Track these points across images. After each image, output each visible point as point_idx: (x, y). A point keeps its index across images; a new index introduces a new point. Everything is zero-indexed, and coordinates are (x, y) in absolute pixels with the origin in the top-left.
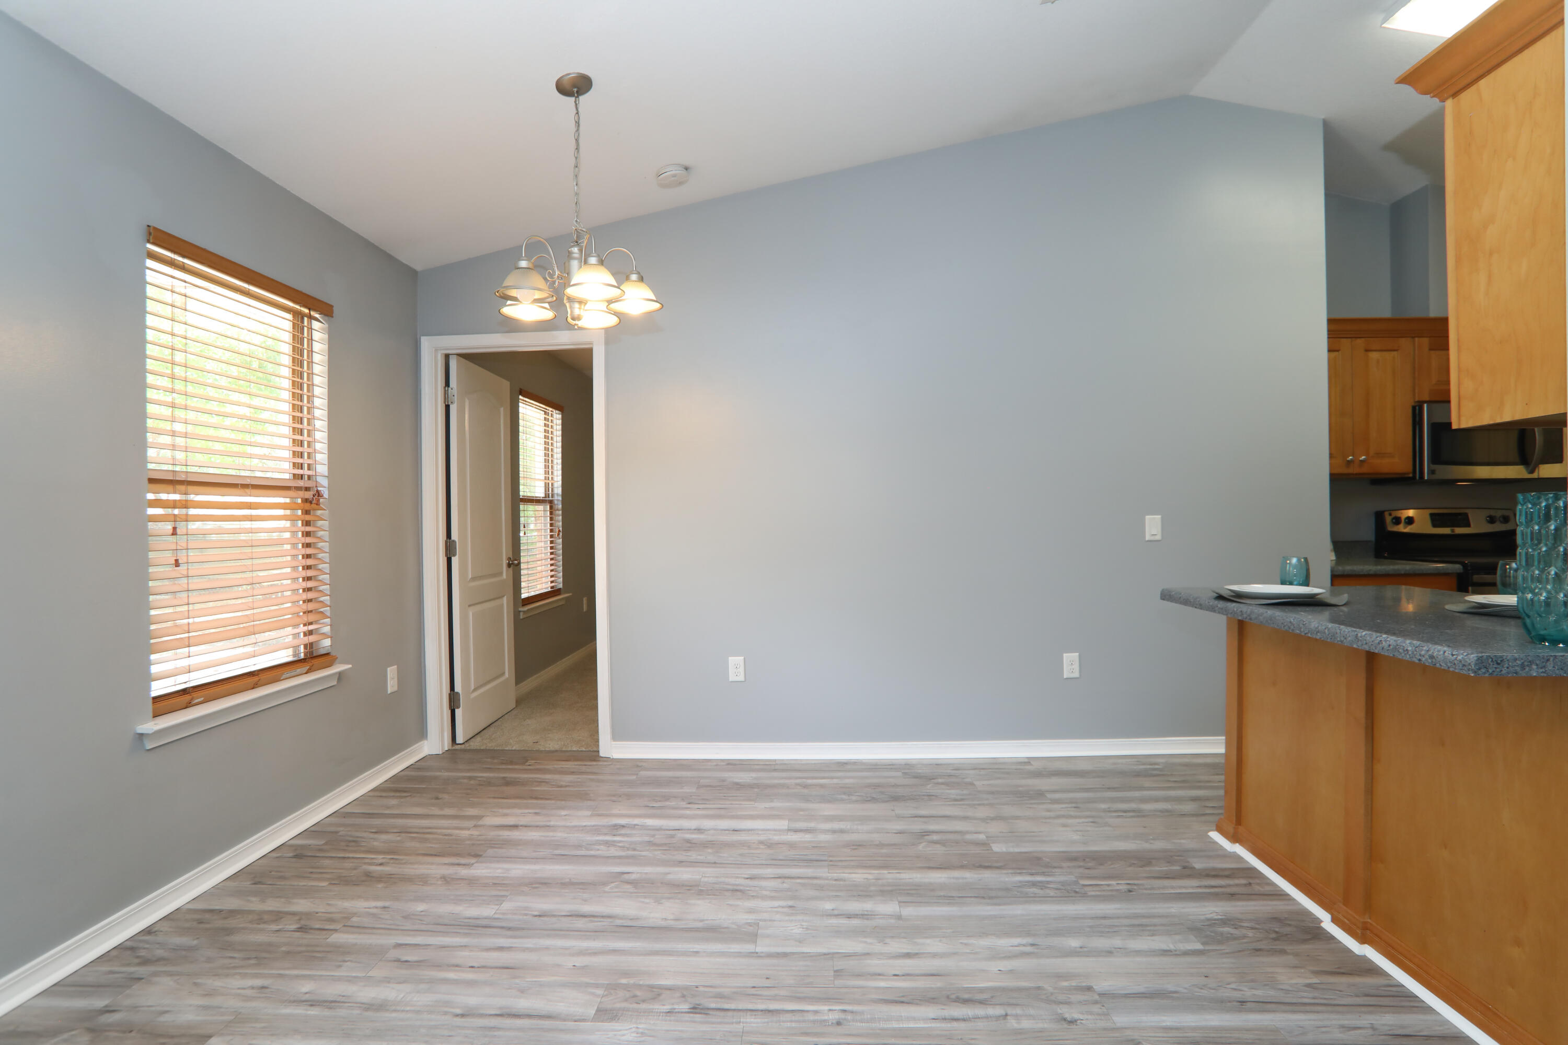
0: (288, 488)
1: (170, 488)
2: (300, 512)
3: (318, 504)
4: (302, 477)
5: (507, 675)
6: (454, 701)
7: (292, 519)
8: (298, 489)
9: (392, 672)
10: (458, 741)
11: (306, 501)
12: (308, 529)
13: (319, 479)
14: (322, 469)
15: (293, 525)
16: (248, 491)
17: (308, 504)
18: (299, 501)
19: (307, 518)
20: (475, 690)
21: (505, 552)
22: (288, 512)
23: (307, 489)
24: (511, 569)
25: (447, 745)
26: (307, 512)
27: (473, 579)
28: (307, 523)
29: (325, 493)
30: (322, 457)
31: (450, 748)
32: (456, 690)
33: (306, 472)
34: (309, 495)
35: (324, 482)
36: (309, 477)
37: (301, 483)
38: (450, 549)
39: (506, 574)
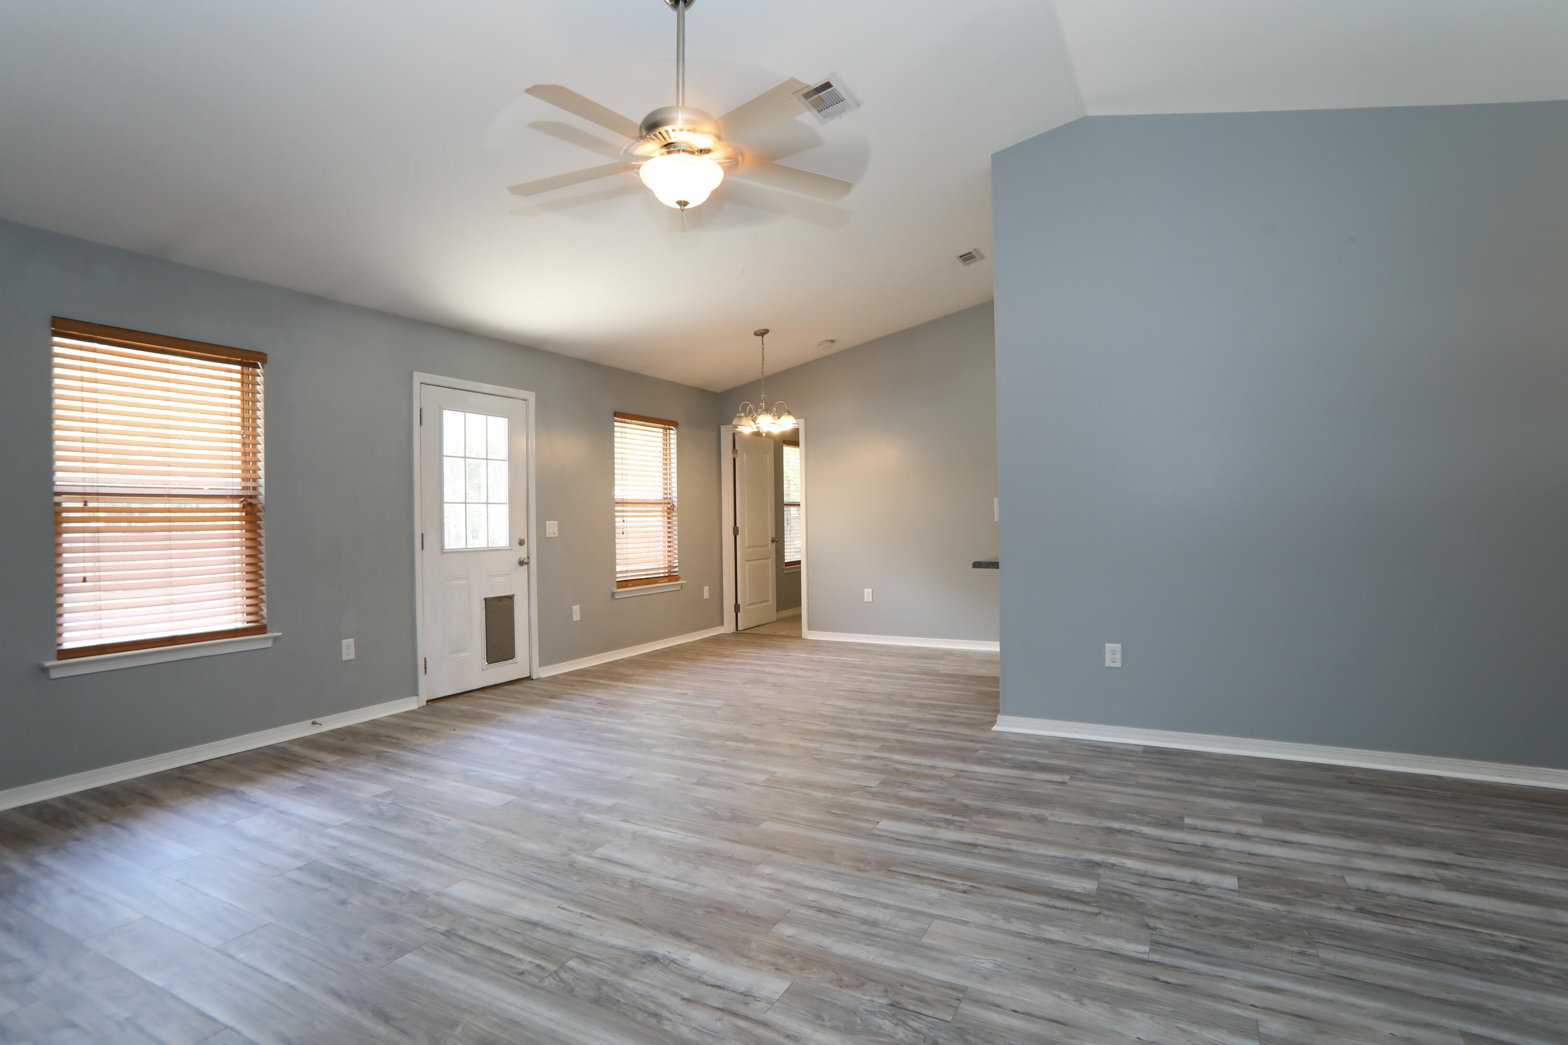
0: (662, 503)
1: (621, 505)
2: (666, 514)
3: (673, 510)
4: (667, 498)
5: (770, 602)
6: (737, 608)
7: (663, 516)
8: (665, 503)
9: (706, 589)
10: (739, 629)
11: (668, 508)
12: (669, 521)
13: (673, 499)
14: (675, 494)
15: (664, 519)
16: (646, 505)
17: (669, 510)
18: (666, 509)
19: (669, 516)
20: (749, 605)
21: (771, 534)
22: (661, 514)
23: (669, 503)
24: (774, 543)
25: (733, 629)
26: (669, 513)
27: (749, 547)
28: (669, 518)
29: (676, 504)
30: (675, 489)
31: (735, 631)
32: (738, 603)
33: (669, 496)
34: (669, 506)
35: (675, 500)
36: (670, 498)
37: (666, 501)
38: (736, 531)
39: (772, 547)
